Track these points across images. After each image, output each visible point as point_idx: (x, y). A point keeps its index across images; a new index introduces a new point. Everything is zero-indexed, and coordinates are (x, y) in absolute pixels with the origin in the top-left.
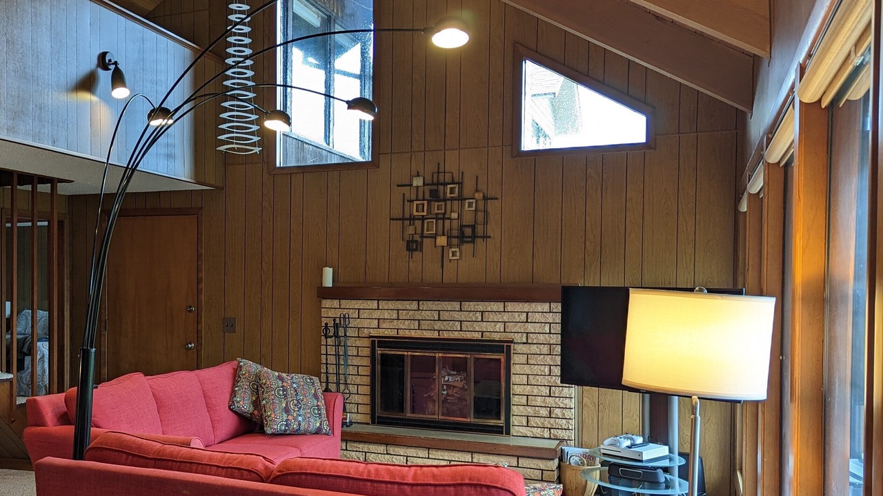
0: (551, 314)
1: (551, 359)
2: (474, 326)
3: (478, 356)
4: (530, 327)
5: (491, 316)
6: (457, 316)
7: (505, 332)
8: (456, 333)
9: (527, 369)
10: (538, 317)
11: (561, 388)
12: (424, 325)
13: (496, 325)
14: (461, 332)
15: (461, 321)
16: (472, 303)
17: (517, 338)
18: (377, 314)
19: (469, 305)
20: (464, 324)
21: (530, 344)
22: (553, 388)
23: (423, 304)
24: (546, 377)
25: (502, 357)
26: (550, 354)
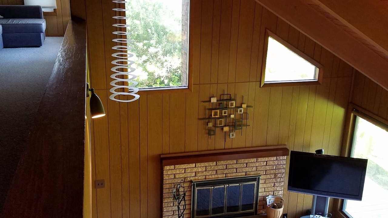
0: (277, 161)
1: (275, 180)
2: (243, 170)
3: (244, 184)
4: (268, 168)
5: (251, 165)
6: (235, 166)
7: (256, 171)
8: (234, 174)
9: (265, 186)
10: (271, 163)
11: (278, 191)
12: (219, 172)
13: (253, 168)
14: (236, 173)
15: (236, 168)
16: (242, 160)
17: (262, 173)
18: (195, 170)
19: (241, 161)
20: (238, 170)
21: (267, 174)
22: (275, 192)
23: (219, 162)
24: (273, 188)
25: (255, 183)
26: (275, 178)
